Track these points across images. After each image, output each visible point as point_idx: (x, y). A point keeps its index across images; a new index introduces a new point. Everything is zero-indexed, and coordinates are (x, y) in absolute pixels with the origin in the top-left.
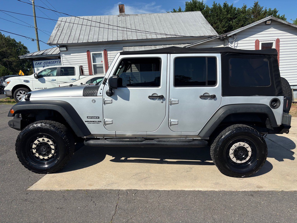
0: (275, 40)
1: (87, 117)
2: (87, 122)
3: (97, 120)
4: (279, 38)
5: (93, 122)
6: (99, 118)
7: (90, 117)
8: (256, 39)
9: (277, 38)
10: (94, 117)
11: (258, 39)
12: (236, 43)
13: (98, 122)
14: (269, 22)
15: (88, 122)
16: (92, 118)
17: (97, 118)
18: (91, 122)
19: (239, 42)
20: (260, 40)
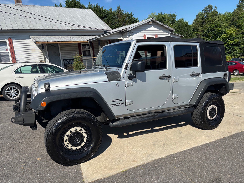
0: (155, 35)
1: (112, 100)
2: (111, 105)
3: (120, 102)
4: (157, 34)
5: (117, 105)
6: (122, 100)
7: (115, 100)
8: (144, 34)
9: (155, 34)
10: (118, 100)
11: (146, 34)
12: (132, 36)
13: (121, 103)
14: (151, 23)
15: (113, 105)
16: (116, 101)
17: (120, 100)
18: (115, 105)
19: (134, 36)
20: (146, 35)
